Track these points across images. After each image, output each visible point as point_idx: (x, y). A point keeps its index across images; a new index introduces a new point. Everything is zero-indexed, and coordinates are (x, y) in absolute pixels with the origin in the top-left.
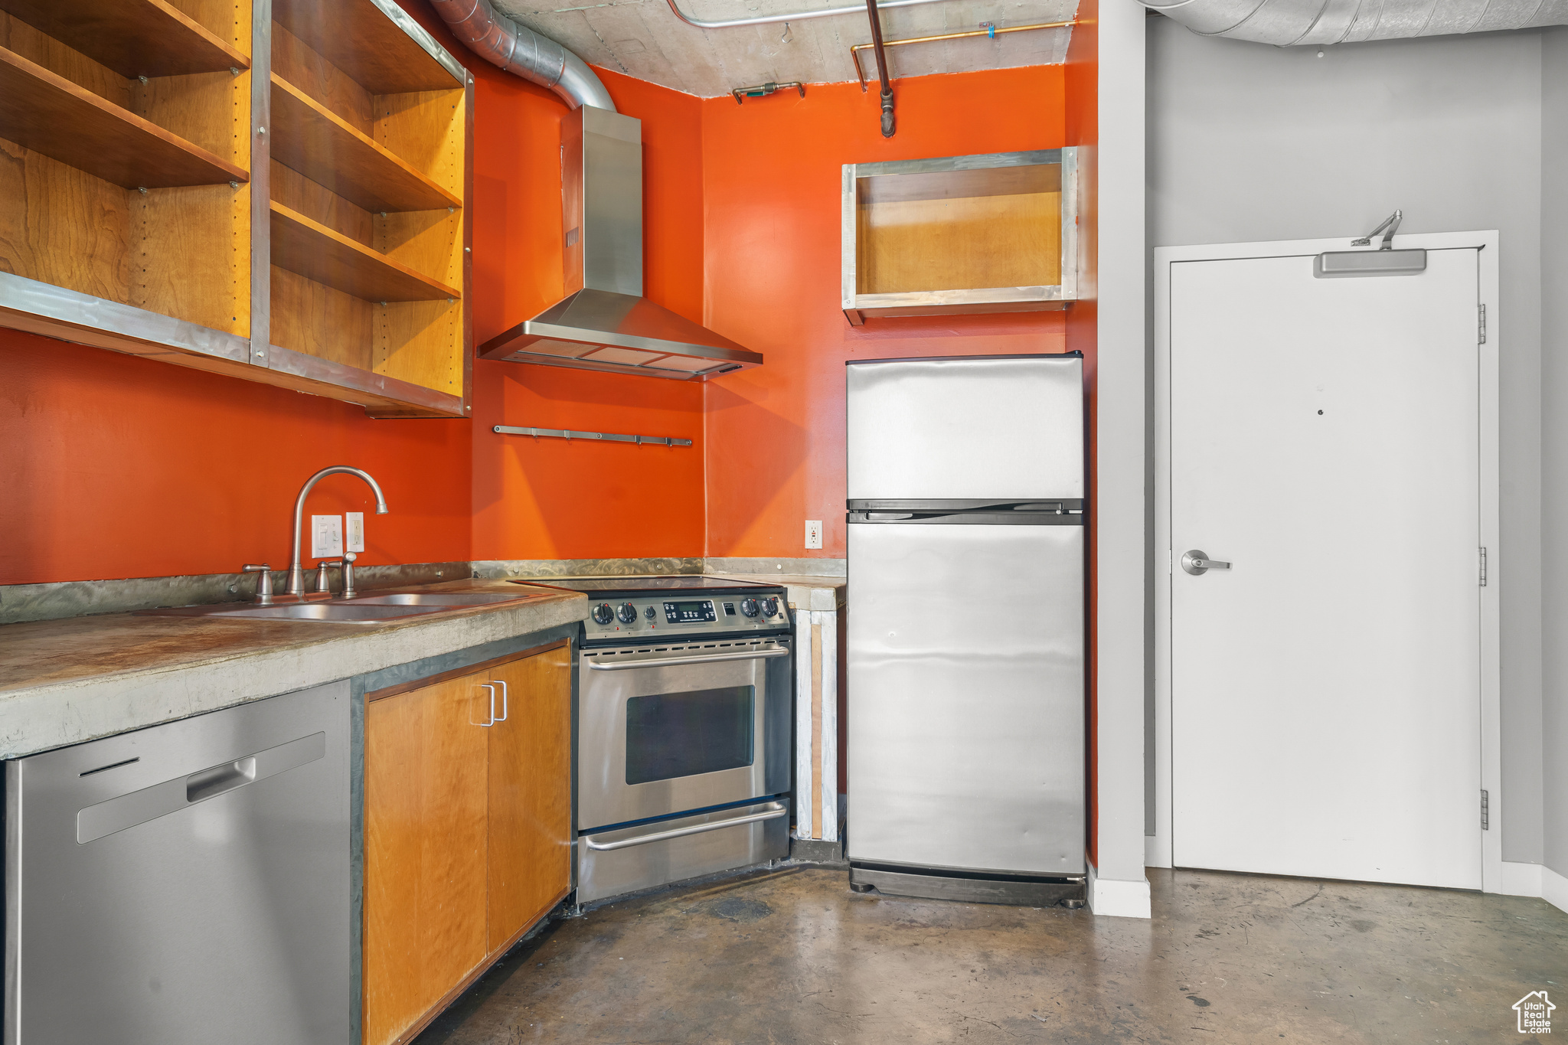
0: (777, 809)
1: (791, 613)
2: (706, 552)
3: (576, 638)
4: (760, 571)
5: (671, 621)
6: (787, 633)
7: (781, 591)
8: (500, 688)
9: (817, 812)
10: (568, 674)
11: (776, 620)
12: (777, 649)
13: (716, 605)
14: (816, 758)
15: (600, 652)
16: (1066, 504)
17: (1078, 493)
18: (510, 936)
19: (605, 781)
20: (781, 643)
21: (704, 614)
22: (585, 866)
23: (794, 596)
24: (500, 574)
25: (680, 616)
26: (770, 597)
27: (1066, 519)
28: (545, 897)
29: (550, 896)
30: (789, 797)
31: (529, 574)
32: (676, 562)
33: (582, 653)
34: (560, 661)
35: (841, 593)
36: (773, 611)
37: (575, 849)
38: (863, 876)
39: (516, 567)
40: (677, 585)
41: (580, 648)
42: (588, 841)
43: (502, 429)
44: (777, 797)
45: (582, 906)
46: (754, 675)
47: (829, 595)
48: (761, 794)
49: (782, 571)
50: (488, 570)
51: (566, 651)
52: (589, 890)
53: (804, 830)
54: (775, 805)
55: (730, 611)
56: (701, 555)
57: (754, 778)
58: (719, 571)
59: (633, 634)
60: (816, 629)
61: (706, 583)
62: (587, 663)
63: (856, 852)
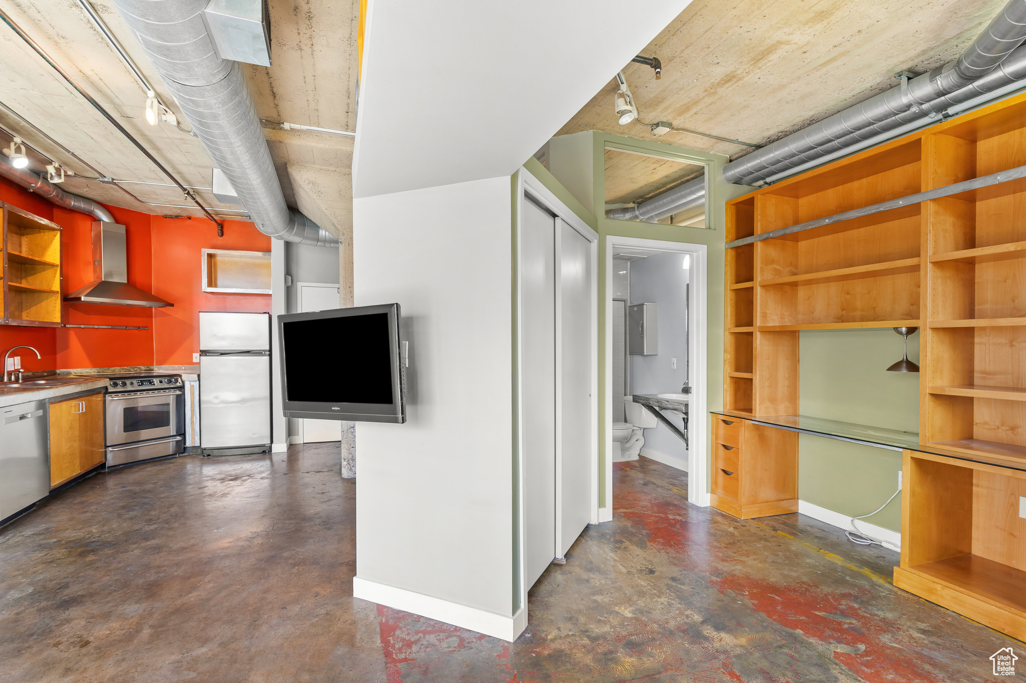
0: (179, 438)
1: (183, 382)
2: (155, 364)
3: (105, 391)
4: (176, 370)
5: (139, 385)
6: (182, 388)
7: (180, 376)
8: (82, 404)
9: (193, 438)
10: (102, 402)
11: (178, 384)
12: (178, 392)
13: (156, 381)
14: (192, 423)
15: (113, 395)
16: (265, 351)
17: (267, 348)
18: (86, 469)
19: (116, 432)
20: (179, 391)
21: (151, 383)
22: (109, 456)
23: (184, 377)
24: (69, 373)
25: (142, 384)
26: (175, 378)
27: (265, 355)
28: (97, 461)
29: (97, 462)
30: (183, 435)
31: (81, 373)
32: (143, 368)
33: (107, 395)
34: (99, 398)
35: (199, 376)
36: (177, 381)
37: (106, 451)
38: (206, 452)
39: (75, 372)
40: (143, 375)
41: (106, 394)
42: (110, 449)
43: (68, 326)
44: (180, 435)
45: (109, 467)
46: (172, 400)
47: (196, 376)
48: (175, 434)
49: (185, 370)
50: (64, 372)
51: (101, 395)
52: (111, 460)
53: (189, 444)
54: (178, 437)
55: (161, 382)
56: (153, 365)
57: (172, 429)
58: (158, 370)
59: (125, 390)
60: (192, 387)
61: (155, 374)
62: (108, 398)
63: (203, 446)
